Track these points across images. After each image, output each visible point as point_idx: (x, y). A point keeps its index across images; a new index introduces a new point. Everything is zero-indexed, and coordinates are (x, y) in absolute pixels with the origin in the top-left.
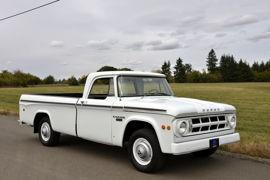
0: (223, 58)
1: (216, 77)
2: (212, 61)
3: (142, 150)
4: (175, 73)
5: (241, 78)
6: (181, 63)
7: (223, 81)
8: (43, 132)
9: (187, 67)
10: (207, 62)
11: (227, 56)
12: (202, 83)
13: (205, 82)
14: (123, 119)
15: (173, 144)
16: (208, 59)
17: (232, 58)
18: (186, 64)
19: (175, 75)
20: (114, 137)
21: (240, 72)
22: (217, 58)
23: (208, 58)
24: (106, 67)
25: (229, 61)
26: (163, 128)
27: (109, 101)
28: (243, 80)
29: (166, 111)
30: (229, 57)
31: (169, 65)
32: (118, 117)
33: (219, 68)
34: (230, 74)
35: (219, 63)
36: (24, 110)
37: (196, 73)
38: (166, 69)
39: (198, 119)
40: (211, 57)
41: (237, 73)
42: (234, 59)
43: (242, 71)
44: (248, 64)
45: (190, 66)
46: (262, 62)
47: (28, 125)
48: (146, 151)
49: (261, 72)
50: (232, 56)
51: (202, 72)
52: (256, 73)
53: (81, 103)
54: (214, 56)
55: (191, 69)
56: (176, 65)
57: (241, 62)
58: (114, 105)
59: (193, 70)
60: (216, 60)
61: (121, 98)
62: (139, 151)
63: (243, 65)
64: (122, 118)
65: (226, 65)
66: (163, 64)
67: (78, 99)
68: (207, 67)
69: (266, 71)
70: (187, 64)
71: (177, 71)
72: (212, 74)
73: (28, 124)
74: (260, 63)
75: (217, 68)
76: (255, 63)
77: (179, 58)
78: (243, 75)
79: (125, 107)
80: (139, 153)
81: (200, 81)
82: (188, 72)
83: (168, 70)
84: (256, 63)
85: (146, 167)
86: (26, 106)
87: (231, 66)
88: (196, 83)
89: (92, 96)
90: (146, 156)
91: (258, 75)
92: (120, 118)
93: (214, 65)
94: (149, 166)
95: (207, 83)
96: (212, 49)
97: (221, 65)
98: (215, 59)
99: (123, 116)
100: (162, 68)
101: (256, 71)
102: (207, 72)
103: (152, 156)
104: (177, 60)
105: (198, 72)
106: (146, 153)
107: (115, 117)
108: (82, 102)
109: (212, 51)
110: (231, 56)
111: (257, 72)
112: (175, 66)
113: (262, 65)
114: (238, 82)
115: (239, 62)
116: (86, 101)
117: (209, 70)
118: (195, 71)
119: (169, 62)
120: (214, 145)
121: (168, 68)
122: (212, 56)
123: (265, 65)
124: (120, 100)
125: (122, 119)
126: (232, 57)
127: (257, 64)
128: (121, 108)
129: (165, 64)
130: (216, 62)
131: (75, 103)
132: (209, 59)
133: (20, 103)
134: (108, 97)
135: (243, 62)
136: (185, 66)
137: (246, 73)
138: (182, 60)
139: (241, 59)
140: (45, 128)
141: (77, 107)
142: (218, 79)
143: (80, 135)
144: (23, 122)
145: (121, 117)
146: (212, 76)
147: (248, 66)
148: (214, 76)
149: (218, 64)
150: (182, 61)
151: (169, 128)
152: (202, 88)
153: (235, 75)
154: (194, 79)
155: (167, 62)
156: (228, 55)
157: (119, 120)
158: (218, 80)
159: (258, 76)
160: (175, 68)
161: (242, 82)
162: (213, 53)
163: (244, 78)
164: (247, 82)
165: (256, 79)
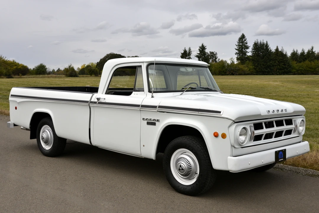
0: (256, 45)
1: (246, 68)
2: (242, 49)
3: (184, 165)
5: (277, 70)
6: (205, 51)
7: (254, 73)
8: (43, 138)
9: (212, 56)
10: (236, 49)
11: (260, 43)
12: (229, 76)
13: (233, 74)
14: (157, 123)
15: (229, 157)
16: (237, 46)
17: (267, 46)
18: (210, 52)
20: (144, 146)
21: (275, 62)
22: (248, 45)
23: (237, 44)
24: (112, 54)
25: (263, 49)
26: (216, 135)
27: (135, 98)
28: (278, 72)
29: (220, 112)
30: (263, 44)
31: (189, 52)
32: (150, 119)
33: (251, 58)
34: (263, 65)
35: (251, 52)
36: (16, 108)
37: (223, 63)
39: (261, 124)
40: (241, 44)
42: (269, 46)
43: (278, 62)
44: (286, 53)
45: (215, 54)
46: (303, 50)
47: (22, 129)
48: (190, 167)
49: (300, 62)
50: (267, 42)
51: (229, 62)
52: (294, 64)
53: (96, 100)
54: (245, 42)
55: (216, 58)
56: (199, 53)
57: (277, 50)
58: (144, 104)
59: (219, 59)
60: (247, 48)
61: (153, 93)
62: (180, 166)
63: (279, 54)
64: (156, 121)
65: (259, 53)
66: (183, 52)
67: (91, 95)
68: (236, 56)
69: (307, 62)
70: (212, 52)
72: (242, 65)
73: (22, 127)
74: (300, 52)
75: (248, 58)
76: (294, 52)
77: (203, 45)
78: (279, 65)
79: (160, 107)
80: (181, 168)
81: (227, 73)
82: (212, 62)
84: (296, 51)
85: (190, 188)
86: (19, 103)
87: (265, 56)
88: (223, 75)
89: (111, 91)
90: (190, 173)
91: (297, 66)
92: (152, 121)
93: (245, 54)
94: (194, 186)
95: (236, 75)
96: (243, 34)
97: (253, 53)
98: (245, 46)
99: (156, 119)
100: (181, 57)
101: (295, 60)
102: (236, 62)
103: (198, 174)
104: (200, 47)
105: (226, 62)
106: (191, 169)
107: (145, 120)
108: (98, 99)
109: (243, 36)
110: (265, 43)
111: (295, 62)
112: (197, 54)
113: (303, 54)
114: (273, 74)
115: (275, 50)
116: (104, 98)
117: (238, 59)
118: (222, 61)
119: (190, 49)
120: (280, 159)
121: (188, 56)
122: (242, 42)
123: (306, 53)
124: (152, 97)
125: (155, 123)
126: (267, 44)
127: (296, 53)
128: (155, 107)
129: (185, 51)
130: (247, 50)
131: (88, 100)
132: (239, 45)
133: (11, 99)
134: (134, 93)
135: (280, 50)
136: (209, 54)
137: (283, 63)
138: (206, 47)
139: (277, 47)
140: (46, 132)
141: (91, 105)
142: (249, 70)
143: (95, 142)
144: (15, 124)
145: (154, 120)
146: (241, 67)
147: (286, 55)
148: (244, 67)
149: (249, 53)
150: (206, 49)
151: (224, 136)
152: (231, 82)
153: (270, 65)
154: (220, 71)
155: (187, 50)
156: (262, 41)
157: (152, 123)
158: (249, 72)
159: (297, 68)
160: (197, 56)
161: (278, 75)
162: (244, 38)
163: (280, 69)
164: (284, 74)
165: (294, 70)
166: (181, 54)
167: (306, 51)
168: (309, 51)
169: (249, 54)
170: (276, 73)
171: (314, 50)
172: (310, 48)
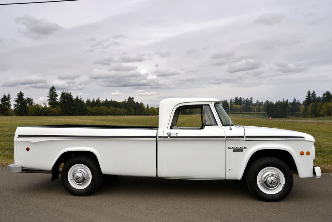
0: (63, 94)
1: (56, 111)
2: (53, 96)
4: (15, 106)
5: (78, 112)
6: (23, 97)
7: (62, 114)
9: (28, 101)
10: (48, 97)
11: (66, 93)
12: (43, 116)
13: (46, 115)
16: (49, 94)
17: (70, 95)
19: (16, 108)
21: (77, 107)
22: (57, 94)
25: (68, 97)
28: (79, 113)
30: (68, 94)
31: (9, 98)
33: (59, 103)
34: (69, 108)
35: (59, 99)
37: (38, 107)
38: (5, 102)
40: (52, 93)
41: (74, 108)
42: (72, 95)
43: (79, 106)
44: (83, 101)
45: (31, 100)
46: (93, 99)
49: (92, 107)
51: (43, 106)
52: (89, 108)
54: (55, 92)
55: (32, 103)
56: (17, 98)
57: (77, 98)
59: (35, 104)
60: (57, 96)
63: (79, 101)
65: (65, 100)
66: (3, 97)
68: (48, 102)
69: (96, 107)
70: (29, 98)
71: (17, 104)
72: (53, 108)
74: (91, 100)
75: (57, 103)
76: (88, 100)
77: (21, 92)
78: (79, 109)
81: (42, 114)
82: (29, 105)
83: (8, 103)
84: (89, 100)
87: (70, 102)
88: (38, 116)
91: (90, 110)
93: (55, 100)
95: (49, 115)
96: (53, 86)
97: (61, 100)
98: (55, 95)
100: (1, 101)
101: (90, 106)
102: (48, 106)
104: (18, 94)
105: (41, 106)
109: (53, 88)
111: (89, 107)
113: (93, 101)
114: (75, 115)
117: (49, 104)
118: (37, 105)
119: (9, 95)
121: (8, 100)
122: (53, 92)
126: (70, 94)
129: (5, 97)
130: (57, 98)
132: (50, 94)
135: (79, 98)
136: (26, 99)
137: (81, 108)
138: (23, 94)
139: (77, 96)
142: (59, 112)
146: (53, 109)
147: (83, 102)
148: (54, 110)
150: (24, 95)
153: (73, 109)
154: (36, 112)
155: (7, 95)
158: (58, 113)
159: (91, 111)
160: (16, 101)
161: (78, 115)
163: (80, 112)
165: (89, 113)
166: (1, 99)
167: (95, 100)
168: (97, 101)
169: (58, 101)
170: (78, 114)
171: (100, 100)
172: (98, 98)
